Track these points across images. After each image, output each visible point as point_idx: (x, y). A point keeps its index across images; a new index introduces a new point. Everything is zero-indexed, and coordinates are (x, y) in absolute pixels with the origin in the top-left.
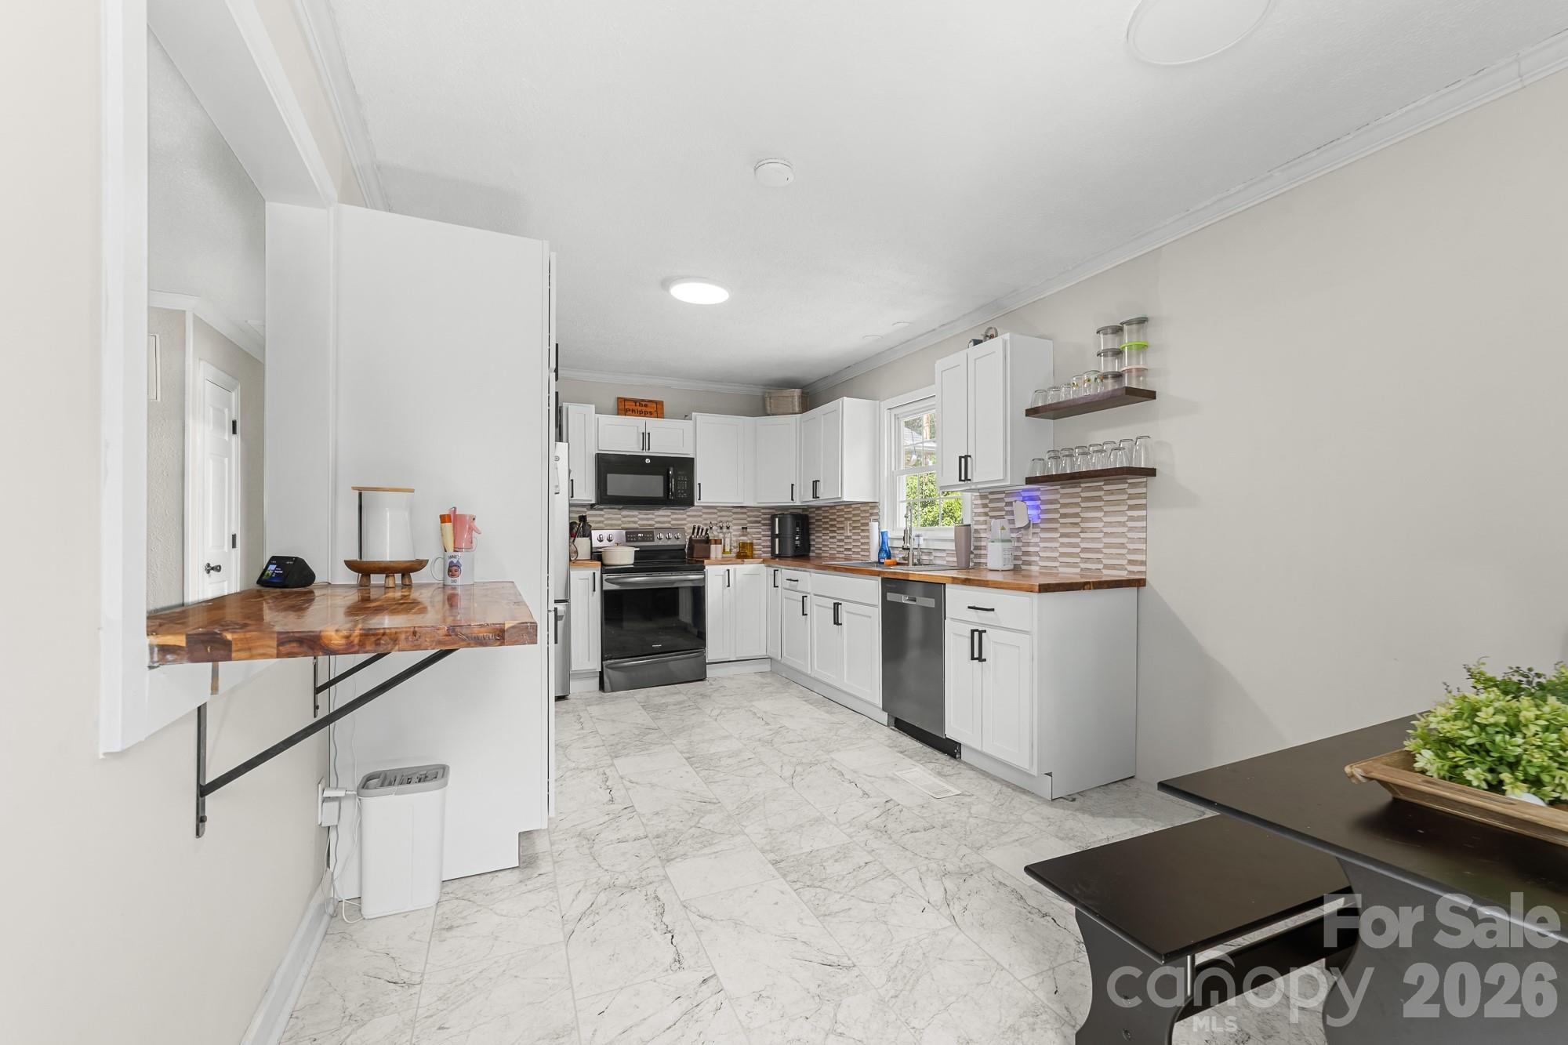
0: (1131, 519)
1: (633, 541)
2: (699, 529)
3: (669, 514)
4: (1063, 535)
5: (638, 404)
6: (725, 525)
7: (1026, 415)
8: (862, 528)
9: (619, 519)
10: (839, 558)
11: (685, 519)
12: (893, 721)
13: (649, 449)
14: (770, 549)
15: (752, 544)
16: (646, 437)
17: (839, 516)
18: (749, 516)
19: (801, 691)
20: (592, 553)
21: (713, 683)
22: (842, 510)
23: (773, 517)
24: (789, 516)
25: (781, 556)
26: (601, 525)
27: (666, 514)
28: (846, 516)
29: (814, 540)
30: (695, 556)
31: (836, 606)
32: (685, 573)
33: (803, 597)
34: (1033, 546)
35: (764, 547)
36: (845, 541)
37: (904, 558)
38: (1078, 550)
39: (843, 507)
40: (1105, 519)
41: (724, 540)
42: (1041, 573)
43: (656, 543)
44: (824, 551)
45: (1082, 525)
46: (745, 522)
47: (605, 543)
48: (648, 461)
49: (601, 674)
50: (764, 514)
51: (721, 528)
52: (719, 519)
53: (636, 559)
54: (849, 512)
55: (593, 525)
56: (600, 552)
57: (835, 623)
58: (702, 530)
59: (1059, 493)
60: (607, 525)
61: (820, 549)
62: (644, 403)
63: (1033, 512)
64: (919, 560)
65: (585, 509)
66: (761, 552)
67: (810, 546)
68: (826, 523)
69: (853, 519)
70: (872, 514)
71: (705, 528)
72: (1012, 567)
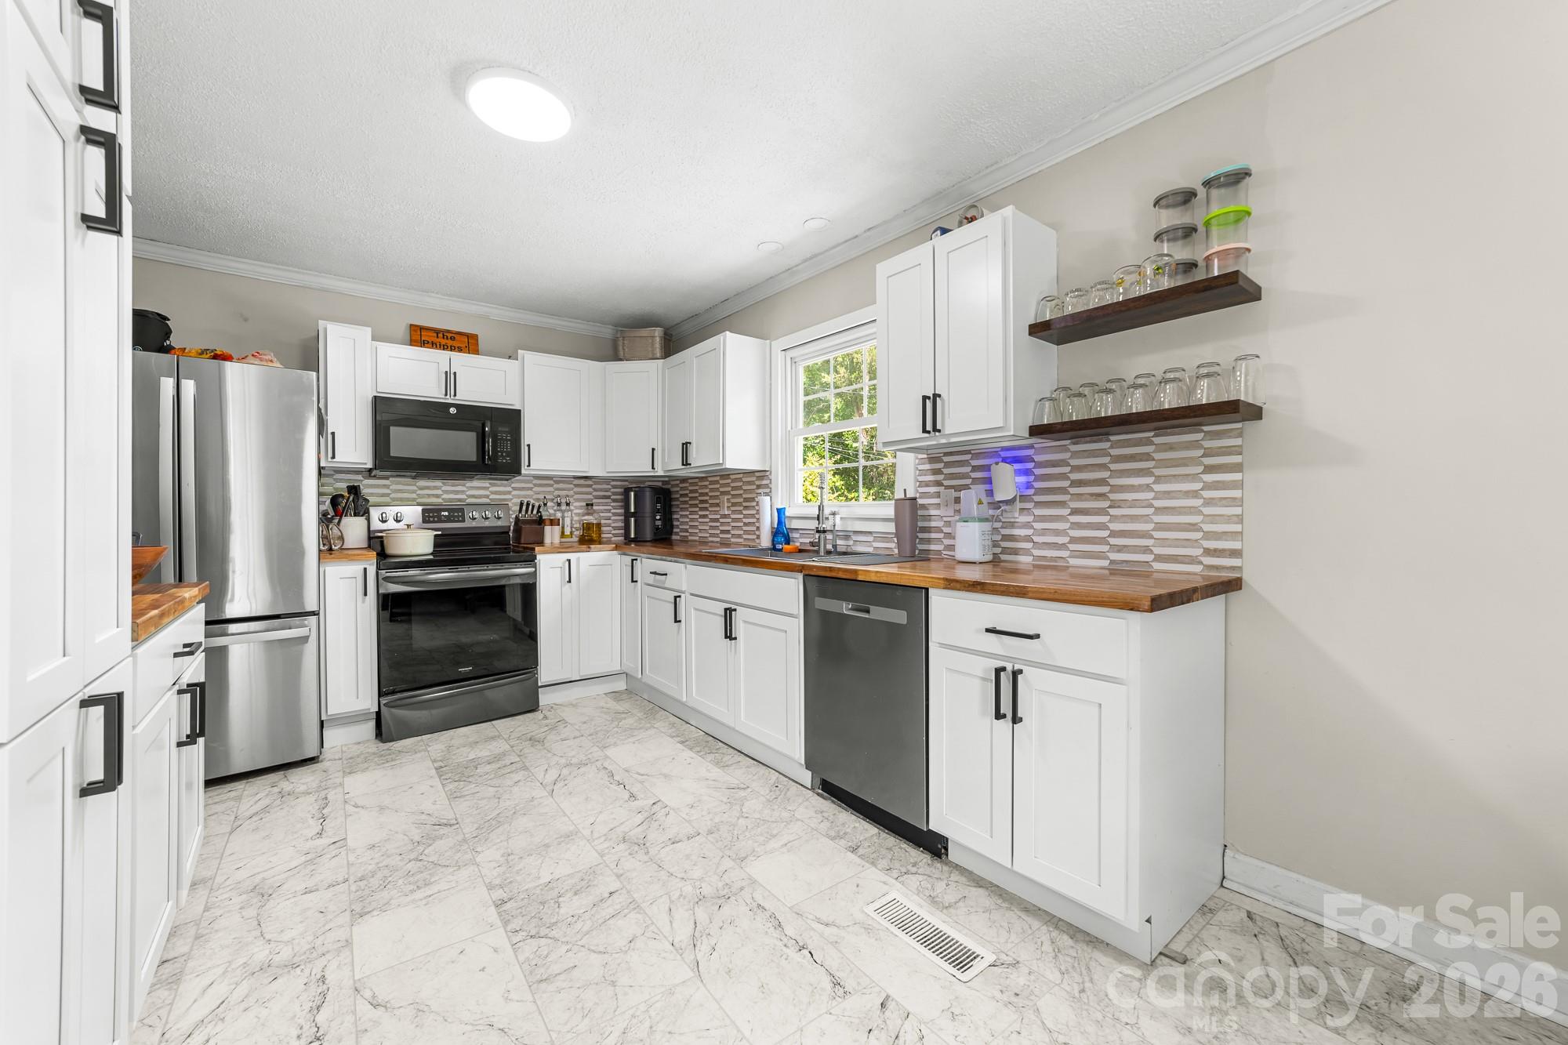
0: (1208, 486)
1: (434, 522)
2: (528, 504)
3: (488, 485)
4: (1075, 512)
5: (441, 335)
6: (564, 501)
7: (1030, 335)
8: (745, 504)
9: (414, 492)
10: (712, 542)
11: (509, 493)
12: (818, 782)
13: (455, 395)
14: (623, 531)
15: (599, 525)
16: (450, 379)
17: (712, 490)
18: (595, 490)
19: (673, 725)
20: (370, 538)
21: (548, 714)
22: (717, 482)
23: (627, 491)
24: (648, 489)
25: (638, 541)
26: (387, 499)
27: (484, 485)
28: (721, 490)
29: (678, 520)
30: (522, 541)
31: (729, 613)
32: (507, 565)
33: (676, 597)
34: (1020, 528)
35: (615, 528)
36: (721, 520)
37: (812, 544)
38: (1105, 533)
39: (718, 478)
40: (1157, 487)
41: (563, 520)
42: (1035, 566)
43: (468, 524)
44: (692, 534)
45: (1112, 496)
46: (590, 497)
47: (391, 524)
48: (453, 410)
49: (378, 714)
50: (614, 487)
51: (559, 505)
52: (557, 493)
53: (436, 545)
54: (728, 485)
55: (372, 499)
56: (382, 537)
57: (726, 637)
58: (533, 507)
59: (1068, 450)
60: (394, 499)
61: (686, 531)
62: (449, 335)
63: (1022, 479)
64: (835, 546)
65: (360, 477)
66: (611, 535)
67: (672, 526)
68: (695, 498)
69: (732, 493)
70: (759, 487)
71: (537, 504)
72: (989, 557)
